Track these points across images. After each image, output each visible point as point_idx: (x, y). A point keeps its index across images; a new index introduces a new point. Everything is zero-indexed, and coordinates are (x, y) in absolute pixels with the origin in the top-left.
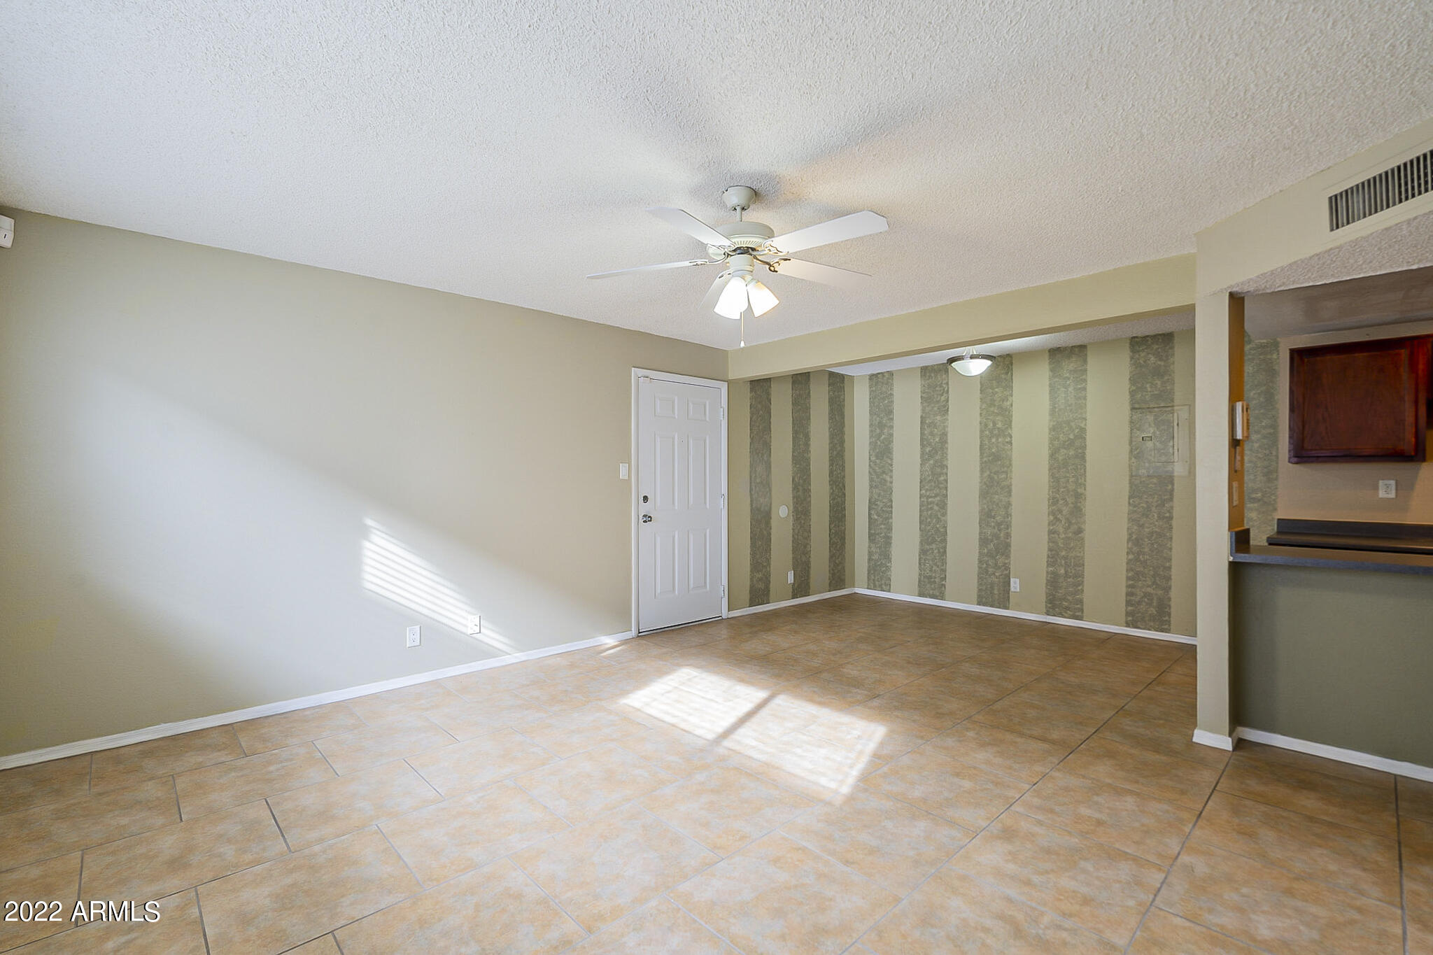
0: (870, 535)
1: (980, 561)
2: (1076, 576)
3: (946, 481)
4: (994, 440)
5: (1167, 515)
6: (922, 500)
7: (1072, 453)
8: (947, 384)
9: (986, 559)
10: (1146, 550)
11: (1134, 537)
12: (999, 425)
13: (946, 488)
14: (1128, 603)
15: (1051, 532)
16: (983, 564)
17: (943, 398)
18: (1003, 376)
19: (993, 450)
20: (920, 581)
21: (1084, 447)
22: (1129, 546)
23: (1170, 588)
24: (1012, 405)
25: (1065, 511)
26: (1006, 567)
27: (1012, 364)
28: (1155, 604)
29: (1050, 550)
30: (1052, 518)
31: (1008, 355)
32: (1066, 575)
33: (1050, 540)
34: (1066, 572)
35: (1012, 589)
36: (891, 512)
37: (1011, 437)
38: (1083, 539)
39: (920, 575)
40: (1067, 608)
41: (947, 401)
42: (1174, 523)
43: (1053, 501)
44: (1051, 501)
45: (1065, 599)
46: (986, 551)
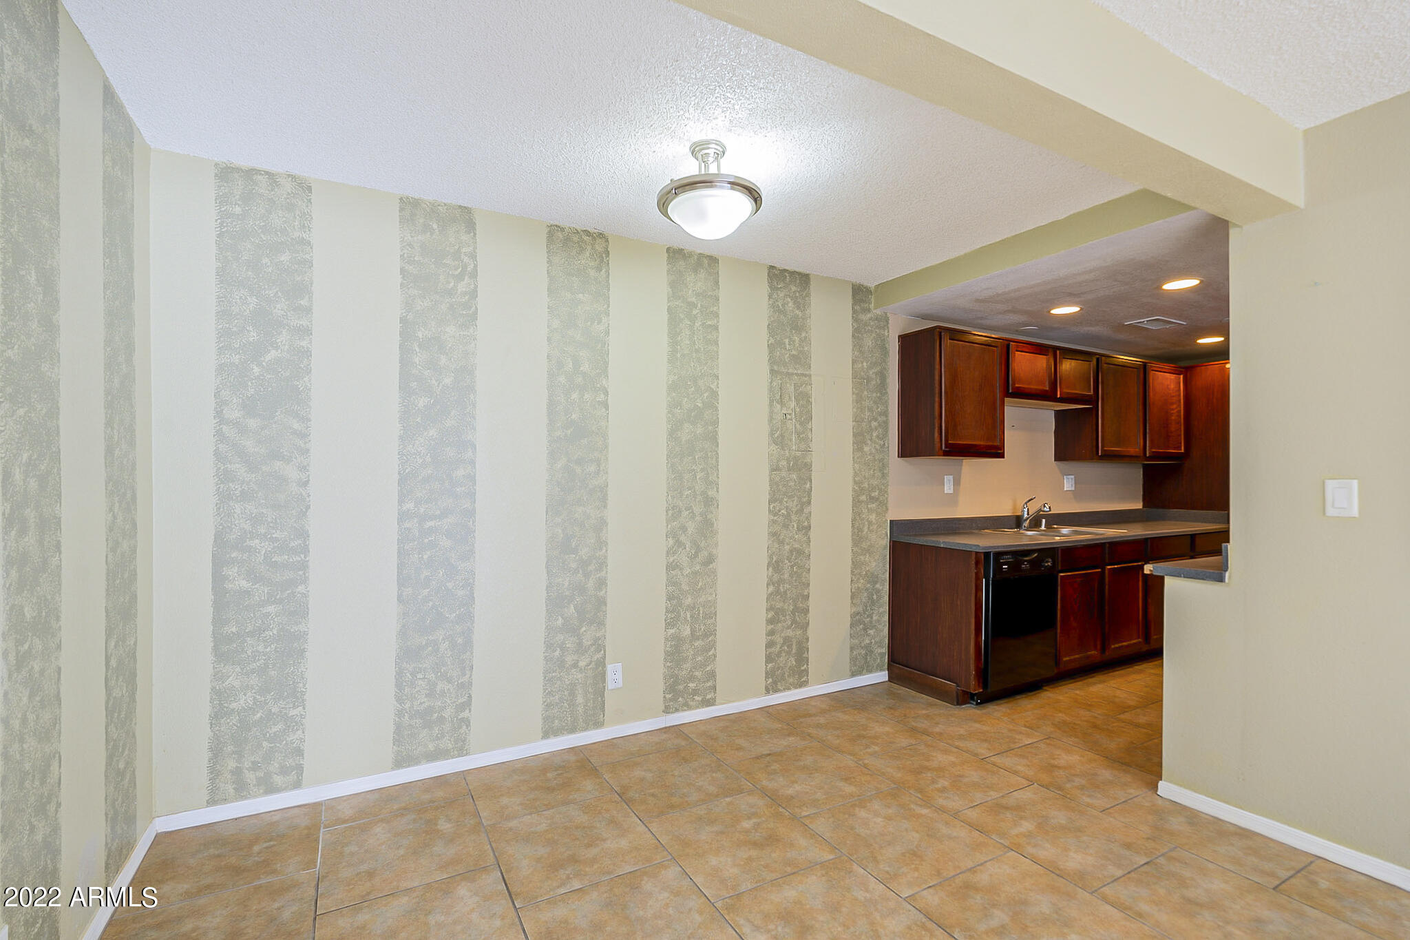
0: (219, 640)
1: (549, 646)
2: (706, 635)
3: (472, 478)
4: (575, 396)
5: (806, 524)
6: (407, 525)
7: (699, 431)
8: (473, 256)
9: (560, 637)
10: (786, 576)
11: (775, 559)
12: (585, 367)
13: (472, 495)
14: (769, 659)
15: (671, 567)
16: (555, 651)
17: (462, 287)
18: (592, 273)
19: (573, 416)
20: (399, 728)
21: (715, 423)
22: (770, 574)
23: (808, 624)
24: (607, 333)
25: (691, 527)
26: (599, 645)
27: (608, 253)
28: (794, 651)
29: (670, 598)
30: (671, 541)
31: (601, 235)
32: (693, 636)
33: (671, 582)
34: (693, 631)
35: (610, 685)
36: (304, 566)
37: (606, 393)
38: (714, 572)
39: (400, 714)
40: (695, 692)
41: (474, 294)
42: (812, 534)
43: (674, 513)
44: (670, 513)
45: (692, 678)
46: (560, 621)
